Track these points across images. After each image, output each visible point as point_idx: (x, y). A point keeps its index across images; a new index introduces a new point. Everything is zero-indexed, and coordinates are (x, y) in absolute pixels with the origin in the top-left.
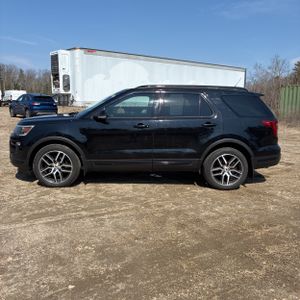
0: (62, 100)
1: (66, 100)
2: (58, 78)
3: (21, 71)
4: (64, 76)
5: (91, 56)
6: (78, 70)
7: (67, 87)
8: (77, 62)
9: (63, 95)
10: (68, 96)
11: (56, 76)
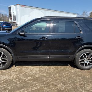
0: (13, 24)
1: (15, 24)
2: (11, 16)
3: (3, 14)
4: (13, 15)
5: (23, 8)
6: (19, 13)
7: (15, 19)
8: (18, 10)
9: (14, 22)
10: (15, 22)
11: (10, 15)
